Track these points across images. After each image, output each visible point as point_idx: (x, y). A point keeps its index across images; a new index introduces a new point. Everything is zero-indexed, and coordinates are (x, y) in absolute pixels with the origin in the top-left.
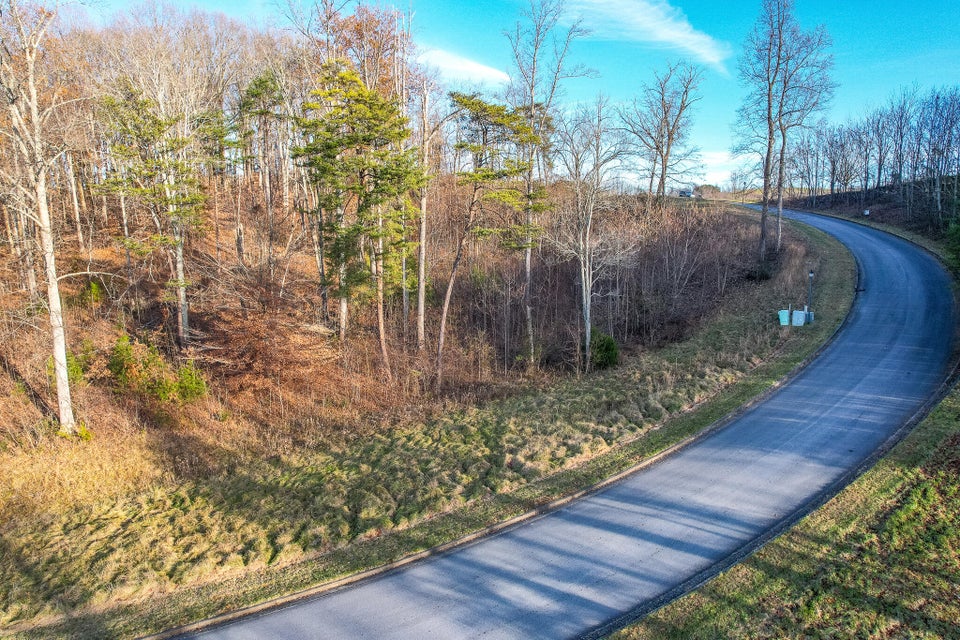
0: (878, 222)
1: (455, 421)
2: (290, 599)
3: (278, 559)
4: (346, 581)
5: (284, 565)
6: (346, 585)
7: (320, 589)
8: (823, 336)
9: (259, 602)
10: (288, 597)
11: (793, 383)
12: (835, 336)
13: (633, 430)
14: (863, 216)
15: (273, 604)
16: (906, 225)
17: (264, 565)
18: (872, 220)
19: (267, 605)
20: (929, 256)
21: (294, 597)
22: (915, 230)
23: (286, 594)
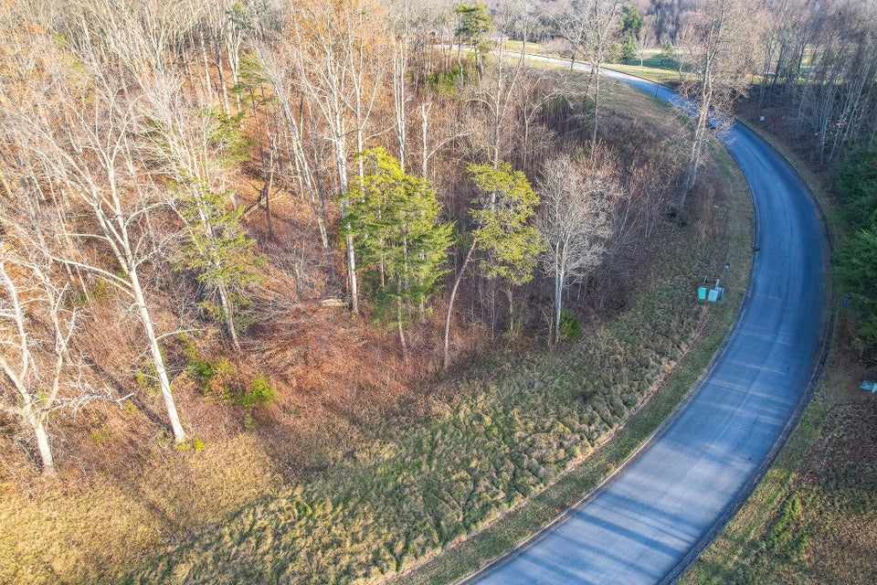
13: (606, 430)
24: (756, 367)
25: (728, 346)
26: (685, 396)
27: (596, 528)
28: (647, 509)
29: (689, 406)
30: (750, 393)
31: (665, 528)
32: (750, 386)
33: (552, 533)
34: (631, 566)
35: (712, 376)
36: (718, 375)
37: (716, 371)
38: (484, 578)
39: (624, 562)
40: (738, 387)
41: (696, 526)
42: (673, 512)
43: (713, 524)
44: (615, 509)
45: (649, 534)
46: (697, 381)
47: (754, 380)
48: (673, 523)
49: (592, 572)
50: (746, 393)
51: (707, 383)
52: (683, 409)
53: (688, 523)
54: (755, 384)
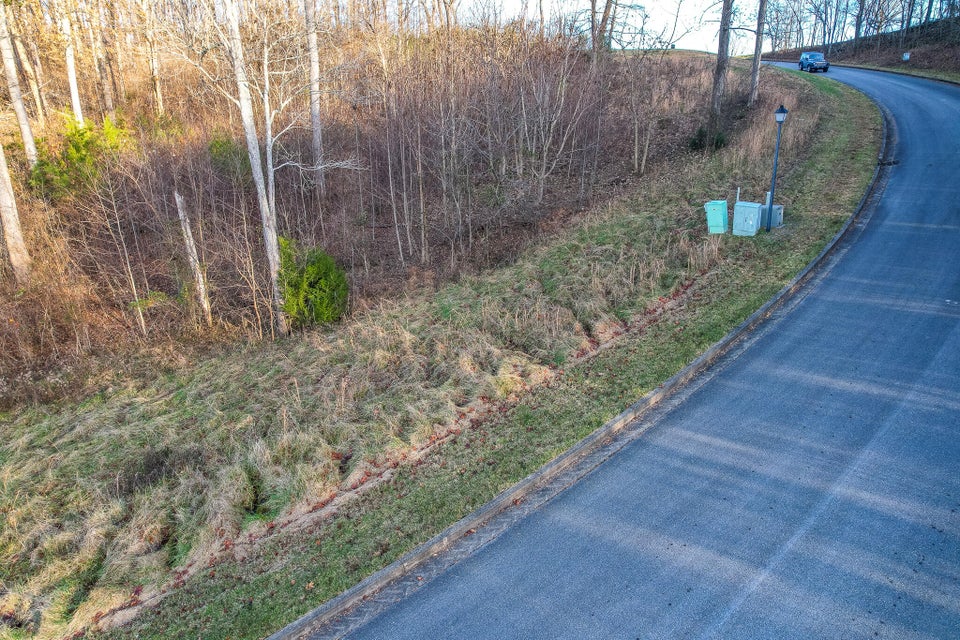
0: (923, 68)
12: (824, 261)
14: (900, 63)
18: (915, 66)
24: (875, 390)
25: (769, 329)
26: (513, 490)
29: (504, 539)
30: (839, 489)
32: (837, 465)
35: (674, 417)
36: (699, 413)
37: (697, 399)
40: (776, 466)
46: (600, 433)
47: (862, 436)
50: (816, 495)
51: (638, 443)
52: (458, 555)
54: (868, 455)
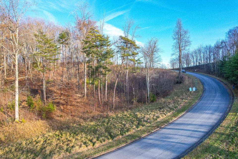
0: (198, 72)
1: (122, 114)
2: (104, 153)
3: (95, 145)
4: (117, 148)
5: (98, 146)
6: (117, 149)
7: (111, 150)
8: (201, 93)
9: (96, 154)
10: (103, 153)
11: (200, 101)
12: (203, 93)
13: (169, 112)
14: (195, 71)
15: (100, 155)
16: (205, 72)
17: (92, 147)
18: (197, 72)
19: (99, 155)
20: (213, 78)
21: (105, 153)
22: (207, 73)
23: (103, 152)
27: (172, 130)
28: (190, 124)
29: (195, 106)
30: (213, 102)
31: (198, 127)
33: (155, 133)
34: (189, 136)
36: (202, 101)
38: (130, 145)
39: (185, 136)
40: (209, 102)
41: (210, 126)
42: (199, 124)
43: (215, 125)
44: (178, 126)
45: (193, 129)
47: (213, 100)
48: (201, 126)
49: (174, 139)
53: (206, 126)
